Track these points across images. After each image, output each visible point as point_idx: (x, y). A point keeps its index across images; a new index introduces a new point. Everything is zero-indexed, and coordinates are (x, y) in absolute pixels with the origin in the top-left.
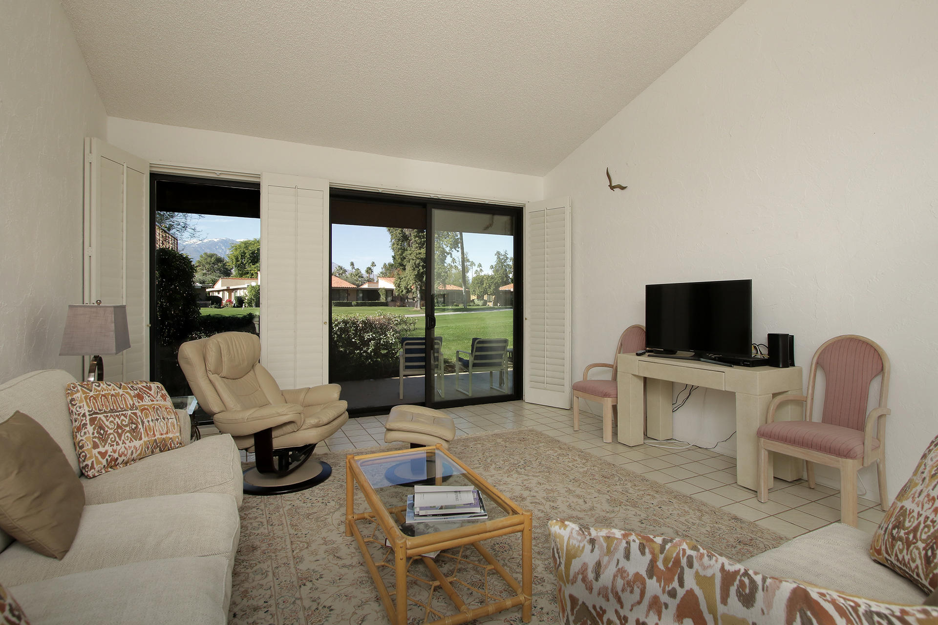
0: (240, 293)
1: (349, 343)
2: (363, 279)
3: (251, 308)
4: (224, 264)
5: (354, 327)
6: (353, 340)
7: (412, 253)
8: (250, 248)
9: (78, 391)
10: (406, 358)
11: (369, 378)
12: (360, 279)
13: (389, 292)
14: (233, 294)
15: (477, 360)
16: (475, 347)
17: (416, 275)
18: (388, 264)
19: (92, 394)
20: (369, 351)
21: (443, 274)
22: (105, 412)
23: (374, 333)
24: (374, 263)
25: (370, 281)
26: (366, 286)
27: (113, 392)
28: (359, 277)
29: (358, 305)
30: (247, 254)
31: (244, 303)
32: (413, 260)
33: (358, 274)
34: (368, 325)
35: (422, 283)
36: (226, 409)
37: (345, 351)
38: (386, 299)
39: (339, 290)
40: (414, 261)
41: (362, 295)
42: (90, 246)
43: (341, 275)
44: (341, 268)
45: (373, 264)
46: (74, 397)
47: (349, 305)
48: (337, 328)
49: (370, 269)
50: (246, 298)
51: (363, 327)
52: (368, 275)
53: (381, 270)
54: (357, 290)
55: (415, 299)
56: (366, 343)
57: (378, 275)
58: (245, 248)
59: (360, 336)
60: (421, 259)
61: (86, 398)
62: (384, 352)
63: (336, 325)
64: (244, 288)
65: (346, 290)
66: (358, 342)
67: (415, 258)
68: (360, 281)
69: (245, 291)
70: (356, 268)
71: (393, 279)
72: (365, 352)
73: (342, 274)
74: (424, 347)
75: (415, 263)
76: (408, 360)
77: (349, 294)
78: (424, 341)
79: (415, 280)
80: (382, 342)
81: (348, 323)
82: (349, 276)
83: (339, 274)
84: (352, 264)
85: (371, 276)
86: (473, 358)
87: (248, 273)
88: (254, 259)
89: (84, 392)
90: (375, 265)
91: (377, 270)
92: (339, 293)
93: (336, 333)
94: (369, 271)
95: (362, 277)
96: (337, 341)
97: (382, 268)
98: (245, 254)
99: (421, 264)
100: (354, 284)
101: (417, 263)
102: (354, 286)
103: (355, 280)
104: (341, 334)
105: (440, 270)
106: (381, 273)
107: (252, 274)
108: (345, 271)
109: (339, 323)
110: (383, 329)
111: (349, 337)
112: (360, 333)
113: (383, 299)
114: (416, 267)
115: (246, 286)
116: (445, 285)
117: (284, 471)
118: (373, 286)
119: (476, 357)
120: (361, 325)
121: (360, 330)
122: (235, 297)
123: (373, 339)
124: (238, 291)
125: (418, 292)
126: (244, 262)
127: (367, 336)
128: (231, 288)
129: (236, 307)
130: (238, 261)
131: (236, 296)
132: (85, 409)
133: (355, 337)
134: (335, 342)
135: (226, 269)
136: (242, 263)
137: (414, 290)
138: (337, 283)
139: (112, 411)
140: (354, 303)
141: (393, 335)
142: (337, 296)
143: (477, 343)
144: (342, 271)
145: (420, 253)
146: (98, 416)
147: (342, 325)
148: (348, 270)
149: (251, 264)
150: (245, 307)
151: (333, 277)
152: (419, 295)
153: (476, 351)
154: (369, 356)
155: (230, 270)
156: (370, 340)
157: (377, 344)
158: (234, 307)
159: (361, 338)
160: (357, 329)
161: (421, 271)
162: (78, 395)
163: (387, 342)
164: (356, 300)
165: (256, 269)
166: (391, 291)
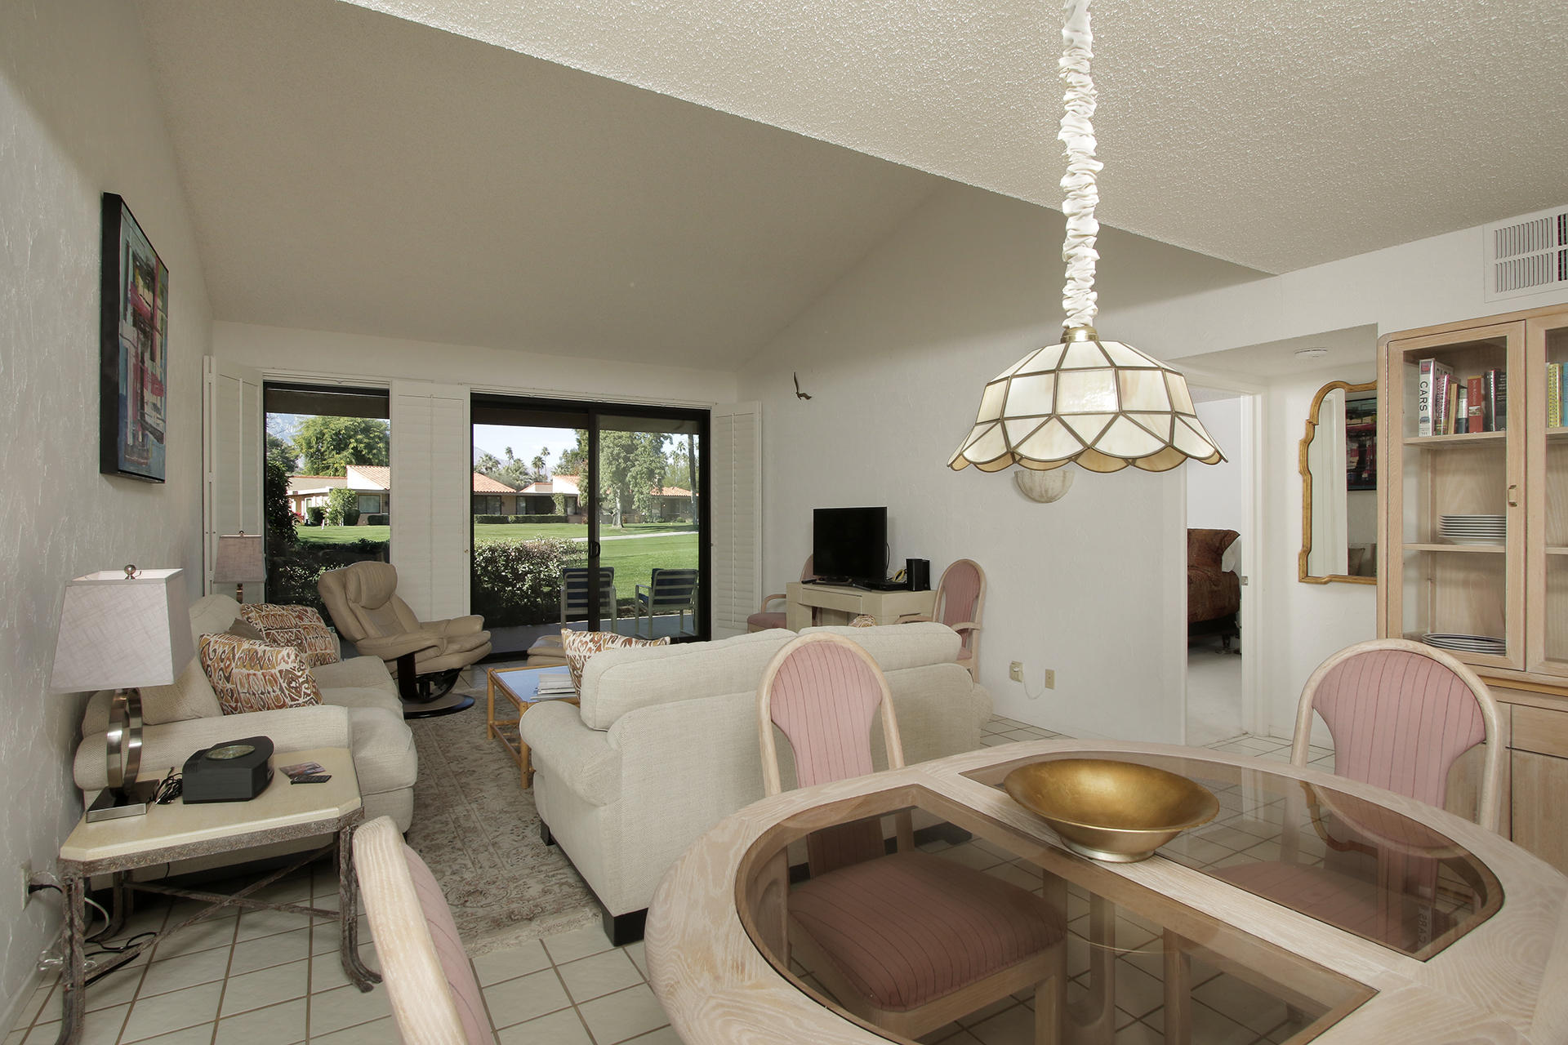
0: (316, 503)
1: (497, 577)
2: (527, 477)
3: (336, 527)
4: (283, 451)
5: (505, 556)
6: (504, 574)
7: (607, 436)
8: (332, 426)
9: (252, 611)
10: (568, 594)
11: (525, 624)
12: (522, 477)
13: (570, 499)
14: (304, 504)
15: (658, 595)
16: (655, 579)
17: (614, 473)
18: (571, 451)
19: (263, 613)
20: (525, 588)
21: (657, 471)
22: (276, 629)
23: (533, 565)
24: (546, 449)
25: (538, 480)
26: (531, 490)
27: (279, 613)
28: (521, 473)
29: (517, 521)
30: (326, 436)
31: (324, 518)
32: (609, 447)
33: (519, 468)
34: (524, 554)
35: (623, 485)
36: (367, 636)
37: (493, 588)
38: (566, 511)
39: (486, 496)
40: (610, 450)
41: (524, 505)
42: (210, 472)
43: (489, 470)
44: (490, 459)
45: (546, 452)
46: (250, 615)
47: (504, 521)
48: (482, 557)
49: (540, 459)
50: (327, 510)
51: (516, 556)
52: (536, 470)
53: (558, 462)
54: (517, 498)
55: (614, 511)
56: (520, 578)
57: (554, 470)
58: (323, 425)
59: (512, 567)
60: (623, 446)
61: (260, 616)
62: (546, 589)
63: (480, 554)
64: (324, 494)
65: (498, 497)
66: (509, 576)
67: (611, 445)
68: (522, 480)
69: (326, 498)
70: (515, 458)
71: (577, 477)
72: (519, 589)
73: (491, 469)
74: (586, 580)
75: (612, 453)
76: (570, 596)
77: (502, 504)
78: (586, 573)
79: (612, 481)
80: (542, 576)
81: (497, 551)
82: (503, 472)
83: (486, 469)
84: (509, 451)
85: (542, 472)
86: (653, 594)
87: (328, 468)
88: (339, 445)
89: (257, 612)
90: (549, 453)
91: (552, 462)
92: (486, 501)
93: (479, 565)
94: (538, 462)
95: (527, 474)
96: (482, 574)
97: (561, 459)
98: (324, 435)
99: (622, 455)
100: (511, 486)
101: (615, 452)
102: (512, 490)
103: (514, 479)
104: (487, 566)
105: (654, 465)
106: (559, 466)
107: (336, 469)
108: (497, 463)
109: (484, 551)
110: (544, 558)
111: (497, 570)
112: (513, 565)
113: (559, 511)
114: (614, 459)
115: (326, 490)
116: (660, 487)
117: (427, 698)
118: (542, 490)
119: (658, 593)
120: (513, 554)
121: (513, 560)
122: (308, 509)
123: (531, 572)
124: (314, 498)
125: (618, 500)
126: (323, 450)
127: (521, 568)
128: (300, 493)
129: (309, 525)
130: (311, 447)
131: (309, 506)
132: (260, 626)
133: (506, 569)
134: (479, 576)
135: (287, 458)
136: (318, 450)
137: (611, 496)
138: (483, 484)
139: (281, 628)
140: (511, 517)
141: (558, 566)
142: (483, 507)
143: (658, 575)
144: (492, 463)
145: (620, 437)
146: (272, 631)
147: (488, 554)
148: (502, 461)
149: (334, 452)
150: (326, 524)
151: (476, 475)
152: (618, 505)
153: (657, 585)
154: (524, 595)
155: (293, 461)
156: (526, 573)
157: (536, 578)
158: (306, 525)
159: (514, 571)
160: (508, 558)
161: (623, 465)
162: (253, 614)
163: (549, 576)
164: (514, 512)
165: (342, 461)
166: (574, 498)
